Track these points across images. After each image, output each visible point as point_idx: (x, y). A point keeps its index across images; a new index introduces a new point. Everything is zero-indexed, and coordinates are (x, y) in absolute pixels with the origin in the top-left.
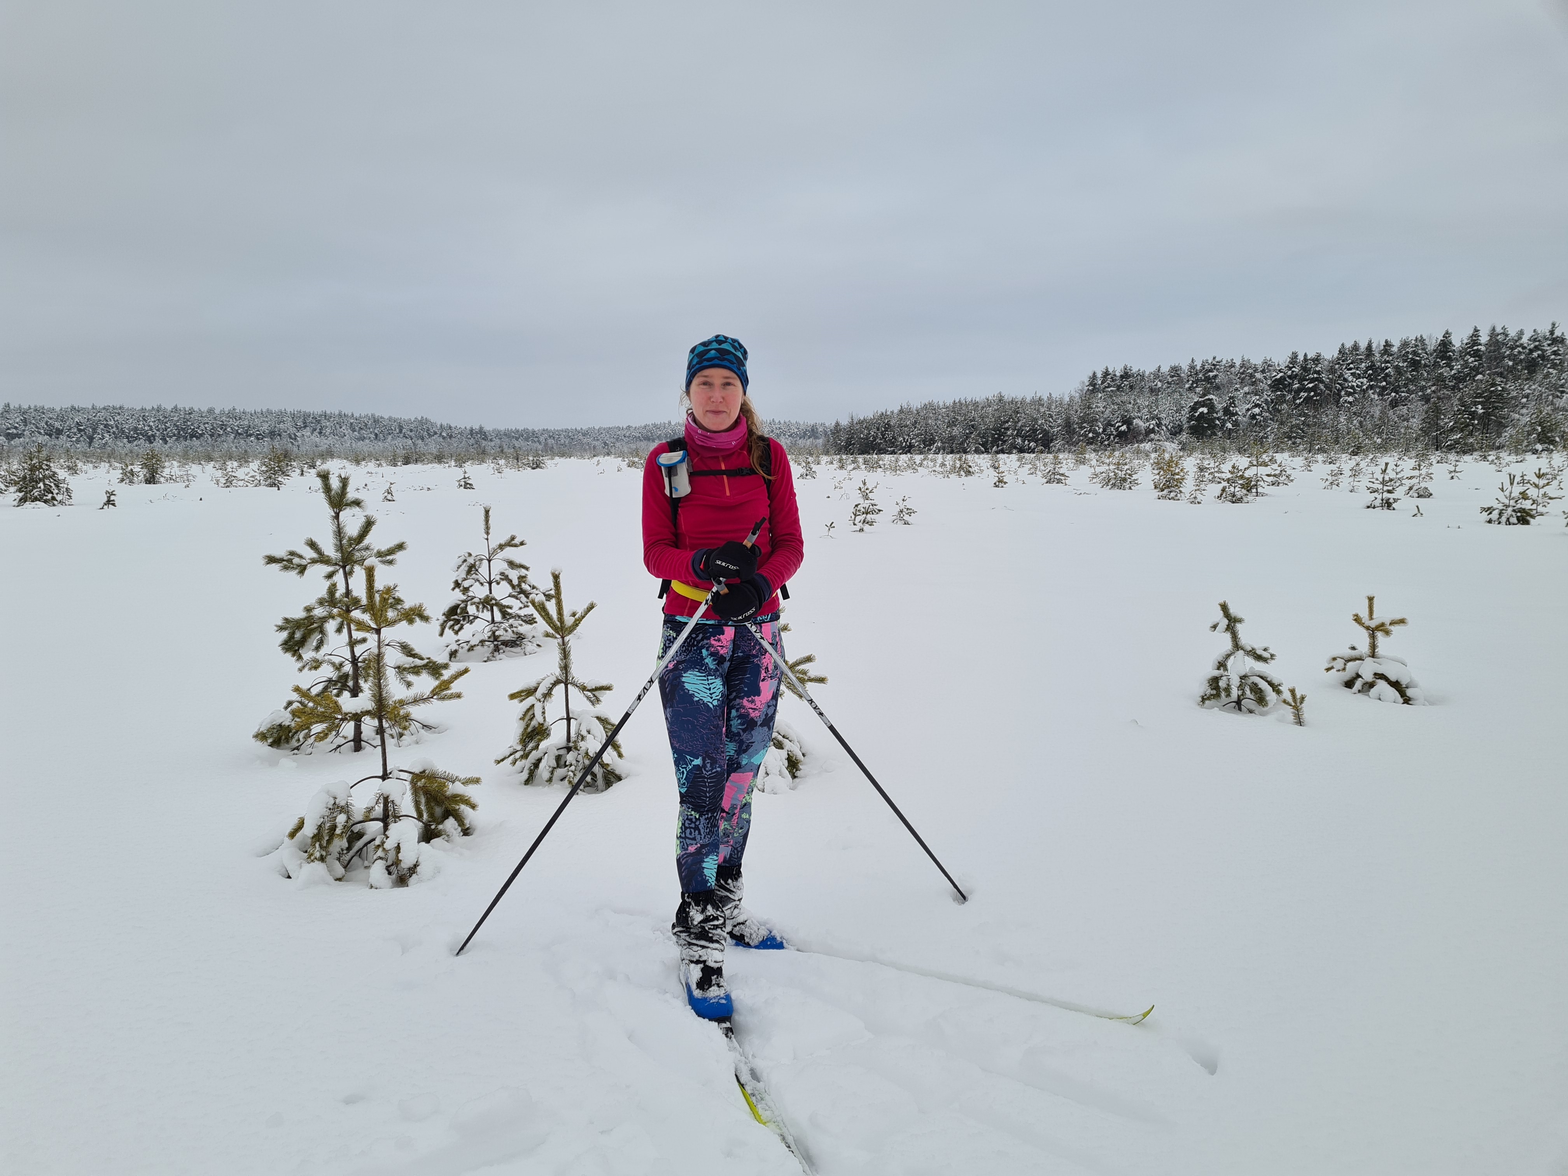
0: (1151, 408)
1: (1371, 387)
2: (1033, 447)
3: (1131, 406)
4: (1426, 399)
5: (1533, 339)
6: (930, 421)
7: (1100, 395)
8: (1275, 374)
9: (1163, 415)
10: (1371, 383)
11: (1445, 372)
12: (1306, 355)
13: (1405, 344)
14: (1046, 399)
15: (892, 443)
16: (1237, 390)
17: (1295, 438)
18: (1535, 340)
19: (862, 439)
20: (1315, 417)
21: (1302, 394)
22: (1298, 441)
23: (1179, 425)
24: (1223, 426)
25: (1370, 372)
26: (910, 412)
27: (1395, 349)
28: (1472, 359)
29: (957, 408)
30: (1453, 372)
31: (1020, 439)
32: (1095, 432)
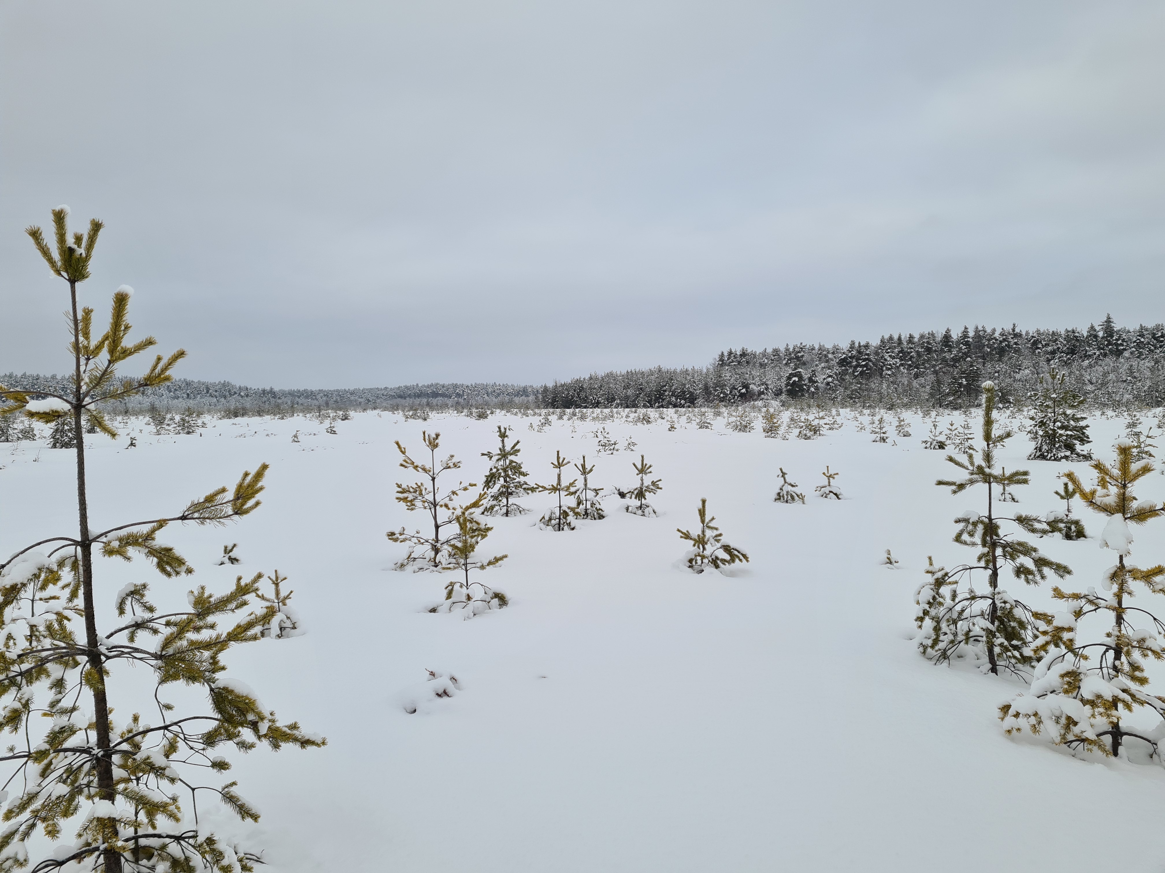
0: (761, 377)
1: (902, 365)
2: (683, 403)
3: (748, 375)
4: (936, 372)
5: (1002, 334)
6: (611, 385)
7: (727, 368)
8: (840, 355)
9: (769, 382)
10: (902, 362)
11: (947, 356)
12: (859, 343)
13: (922, 337)
14: (690, 370)
15: (585, 400)
16: (817, 365)
17: (855, 398)
18: (1003, 335)
19: (564, 397)
20: (866, 384)
21: (858, 369)
22: (857, 400)
23: (780, 389)
24: (809, 390)
25: (901, 355)
26: (597, 379)
27: (916, 340)
28: (965, 347)
29: (630, 375)
30: (952, 356)
31: (674, 398)
32: (724, 393)
